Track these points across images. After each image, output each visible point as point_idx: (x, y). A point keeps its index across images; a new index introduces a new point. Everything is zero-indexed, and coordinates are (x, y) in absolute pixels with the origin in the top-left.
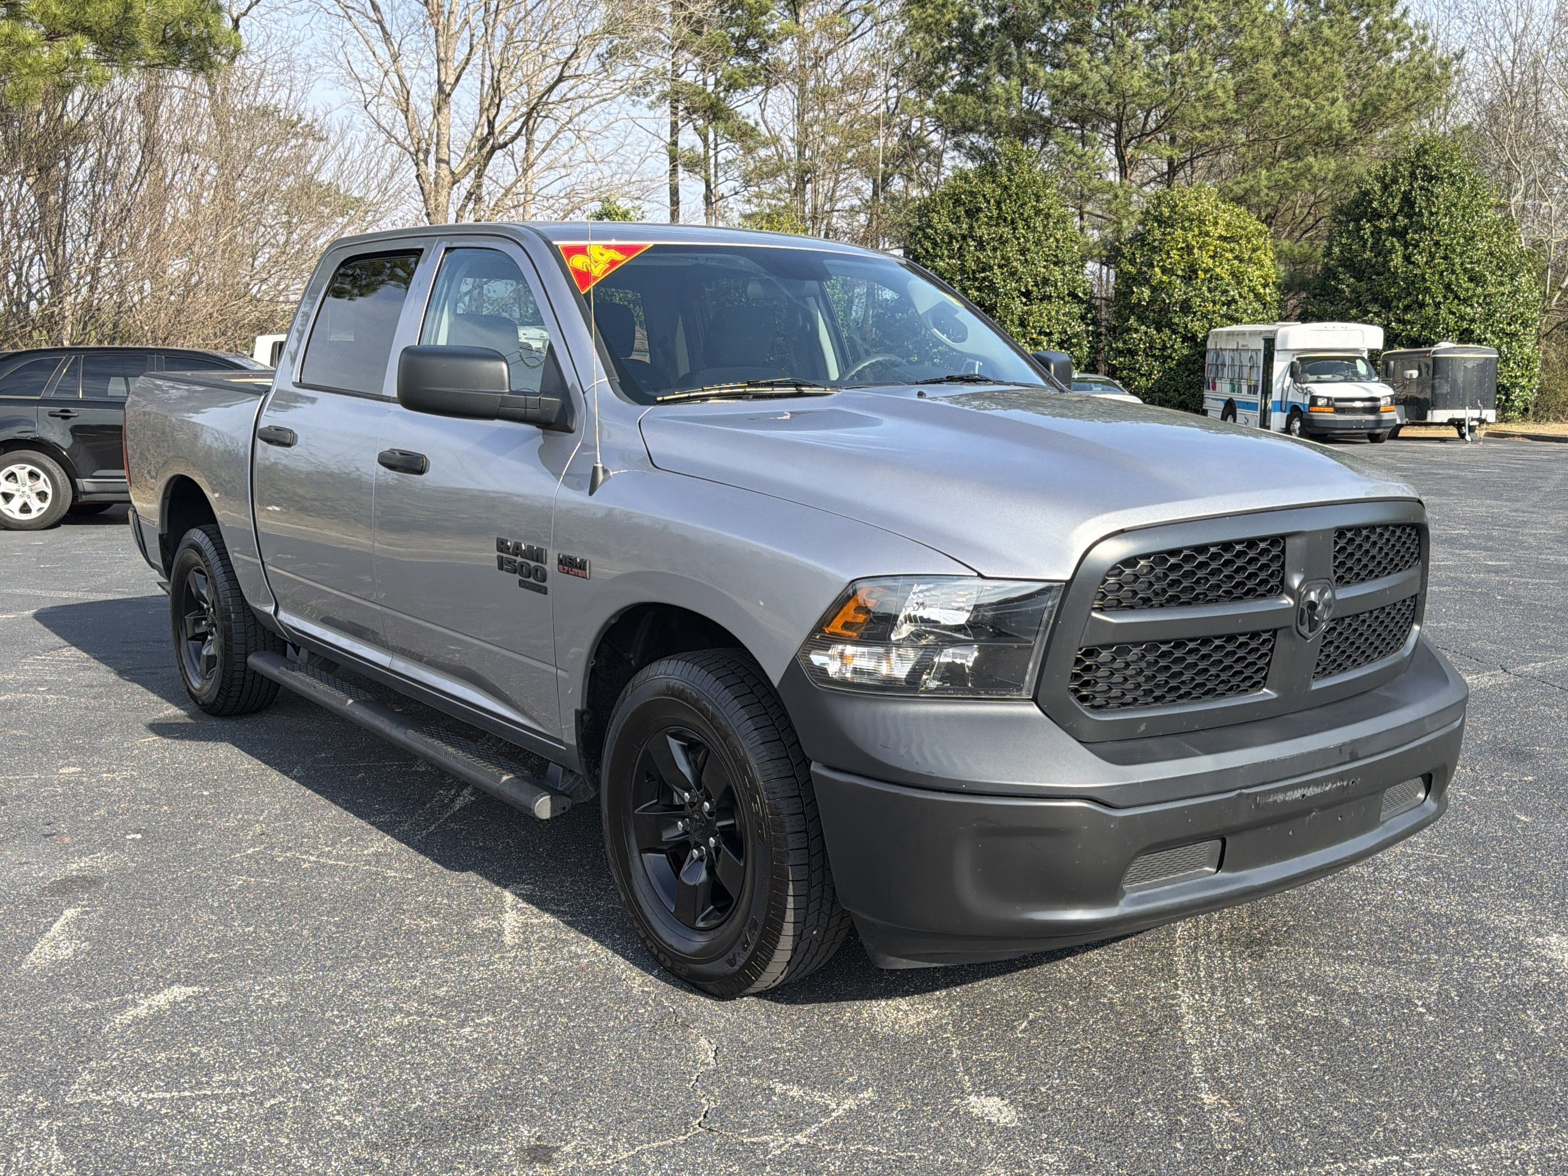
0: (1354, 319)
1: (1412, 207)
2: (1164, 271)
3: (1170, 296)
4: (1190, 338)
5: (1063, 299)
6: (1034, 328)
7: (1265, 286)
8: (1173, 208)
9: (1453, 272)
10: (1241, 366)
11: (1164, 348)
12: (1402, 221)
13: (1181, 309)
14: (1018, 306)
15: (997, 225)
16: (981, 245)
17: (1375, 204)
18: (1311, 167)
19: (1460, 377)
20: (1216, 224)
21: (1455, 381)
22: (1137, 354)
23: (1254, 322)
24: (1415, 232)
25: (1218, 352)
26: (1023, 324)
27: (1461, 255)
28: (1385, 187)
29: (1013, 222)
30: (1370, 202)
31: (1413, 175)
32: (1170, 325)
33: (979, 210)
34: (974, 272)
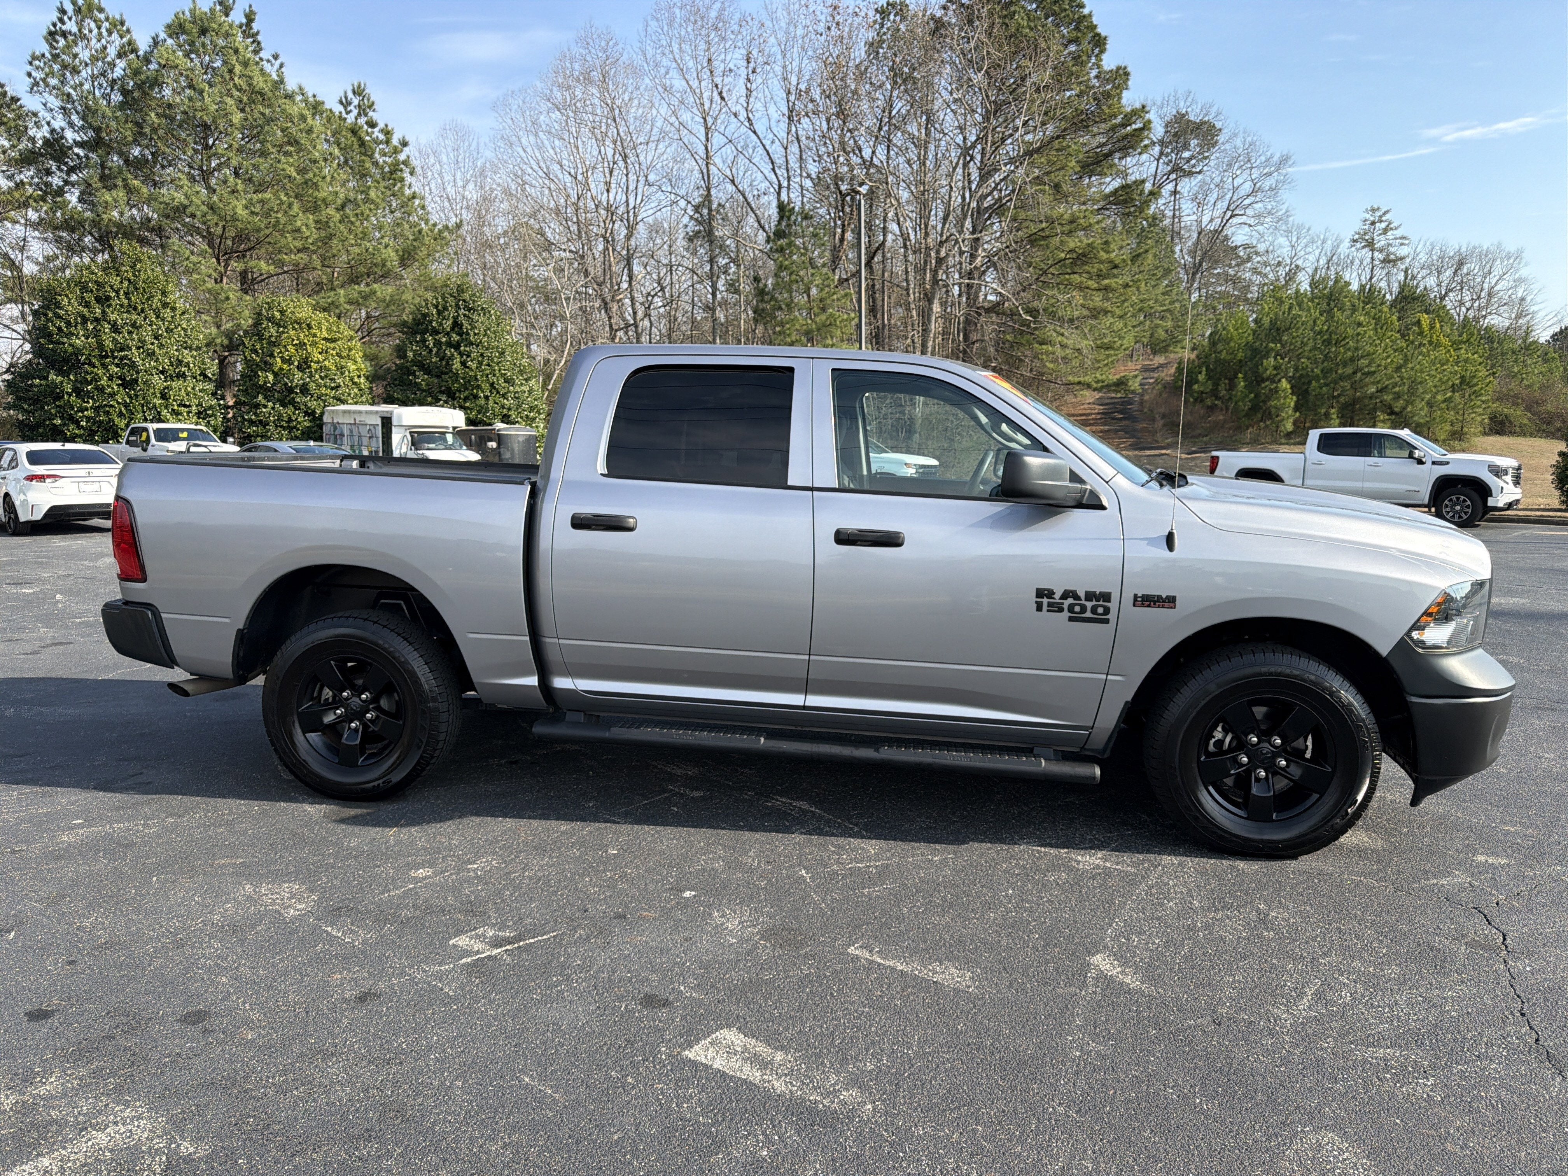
0: (430, 404)
1: (461, 328)
2: (284, 360)
3: (292, 381)
4: (310, 413)
5: (195, 378)
6: (175, 400)
7: (359, 377)
8: (282, 312)
9: (494, 375)
10: (360, 437)
11: (290, 420)
12: (455, 337)
13: (302, 392)
14: (158, 381)
15: (128, 312)
16: (115, 328)
17: (434, 324)
18: (375, 292)
19: (516, 448)
20: (320, 328)
21: (513, 450)
22: (268, 424)
23: (356, 403)
24: (466, 346)
25: (335, 426)
26: (164, 396)
27: (498, 364)
28: (439, 313)
29: (143, 311)
30: (431, 322)
31: (457, 305)
32: (292, 402)
33: (108, 298)
34: (112, 351)
